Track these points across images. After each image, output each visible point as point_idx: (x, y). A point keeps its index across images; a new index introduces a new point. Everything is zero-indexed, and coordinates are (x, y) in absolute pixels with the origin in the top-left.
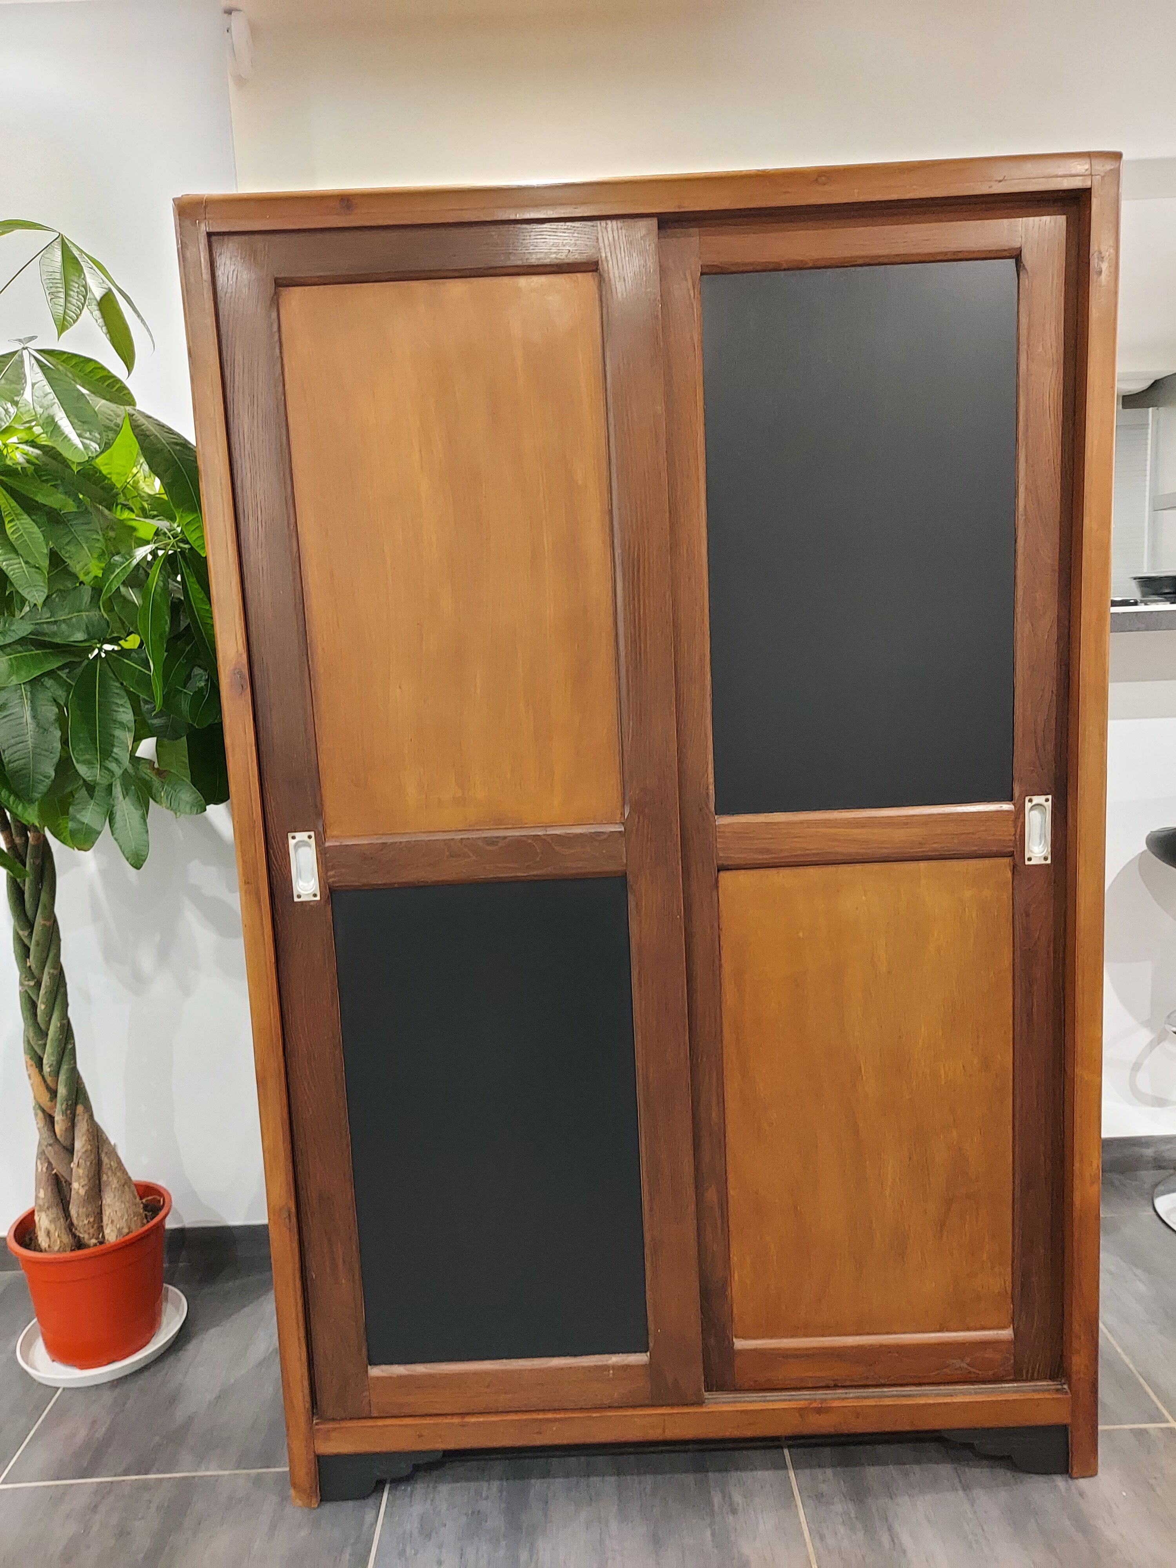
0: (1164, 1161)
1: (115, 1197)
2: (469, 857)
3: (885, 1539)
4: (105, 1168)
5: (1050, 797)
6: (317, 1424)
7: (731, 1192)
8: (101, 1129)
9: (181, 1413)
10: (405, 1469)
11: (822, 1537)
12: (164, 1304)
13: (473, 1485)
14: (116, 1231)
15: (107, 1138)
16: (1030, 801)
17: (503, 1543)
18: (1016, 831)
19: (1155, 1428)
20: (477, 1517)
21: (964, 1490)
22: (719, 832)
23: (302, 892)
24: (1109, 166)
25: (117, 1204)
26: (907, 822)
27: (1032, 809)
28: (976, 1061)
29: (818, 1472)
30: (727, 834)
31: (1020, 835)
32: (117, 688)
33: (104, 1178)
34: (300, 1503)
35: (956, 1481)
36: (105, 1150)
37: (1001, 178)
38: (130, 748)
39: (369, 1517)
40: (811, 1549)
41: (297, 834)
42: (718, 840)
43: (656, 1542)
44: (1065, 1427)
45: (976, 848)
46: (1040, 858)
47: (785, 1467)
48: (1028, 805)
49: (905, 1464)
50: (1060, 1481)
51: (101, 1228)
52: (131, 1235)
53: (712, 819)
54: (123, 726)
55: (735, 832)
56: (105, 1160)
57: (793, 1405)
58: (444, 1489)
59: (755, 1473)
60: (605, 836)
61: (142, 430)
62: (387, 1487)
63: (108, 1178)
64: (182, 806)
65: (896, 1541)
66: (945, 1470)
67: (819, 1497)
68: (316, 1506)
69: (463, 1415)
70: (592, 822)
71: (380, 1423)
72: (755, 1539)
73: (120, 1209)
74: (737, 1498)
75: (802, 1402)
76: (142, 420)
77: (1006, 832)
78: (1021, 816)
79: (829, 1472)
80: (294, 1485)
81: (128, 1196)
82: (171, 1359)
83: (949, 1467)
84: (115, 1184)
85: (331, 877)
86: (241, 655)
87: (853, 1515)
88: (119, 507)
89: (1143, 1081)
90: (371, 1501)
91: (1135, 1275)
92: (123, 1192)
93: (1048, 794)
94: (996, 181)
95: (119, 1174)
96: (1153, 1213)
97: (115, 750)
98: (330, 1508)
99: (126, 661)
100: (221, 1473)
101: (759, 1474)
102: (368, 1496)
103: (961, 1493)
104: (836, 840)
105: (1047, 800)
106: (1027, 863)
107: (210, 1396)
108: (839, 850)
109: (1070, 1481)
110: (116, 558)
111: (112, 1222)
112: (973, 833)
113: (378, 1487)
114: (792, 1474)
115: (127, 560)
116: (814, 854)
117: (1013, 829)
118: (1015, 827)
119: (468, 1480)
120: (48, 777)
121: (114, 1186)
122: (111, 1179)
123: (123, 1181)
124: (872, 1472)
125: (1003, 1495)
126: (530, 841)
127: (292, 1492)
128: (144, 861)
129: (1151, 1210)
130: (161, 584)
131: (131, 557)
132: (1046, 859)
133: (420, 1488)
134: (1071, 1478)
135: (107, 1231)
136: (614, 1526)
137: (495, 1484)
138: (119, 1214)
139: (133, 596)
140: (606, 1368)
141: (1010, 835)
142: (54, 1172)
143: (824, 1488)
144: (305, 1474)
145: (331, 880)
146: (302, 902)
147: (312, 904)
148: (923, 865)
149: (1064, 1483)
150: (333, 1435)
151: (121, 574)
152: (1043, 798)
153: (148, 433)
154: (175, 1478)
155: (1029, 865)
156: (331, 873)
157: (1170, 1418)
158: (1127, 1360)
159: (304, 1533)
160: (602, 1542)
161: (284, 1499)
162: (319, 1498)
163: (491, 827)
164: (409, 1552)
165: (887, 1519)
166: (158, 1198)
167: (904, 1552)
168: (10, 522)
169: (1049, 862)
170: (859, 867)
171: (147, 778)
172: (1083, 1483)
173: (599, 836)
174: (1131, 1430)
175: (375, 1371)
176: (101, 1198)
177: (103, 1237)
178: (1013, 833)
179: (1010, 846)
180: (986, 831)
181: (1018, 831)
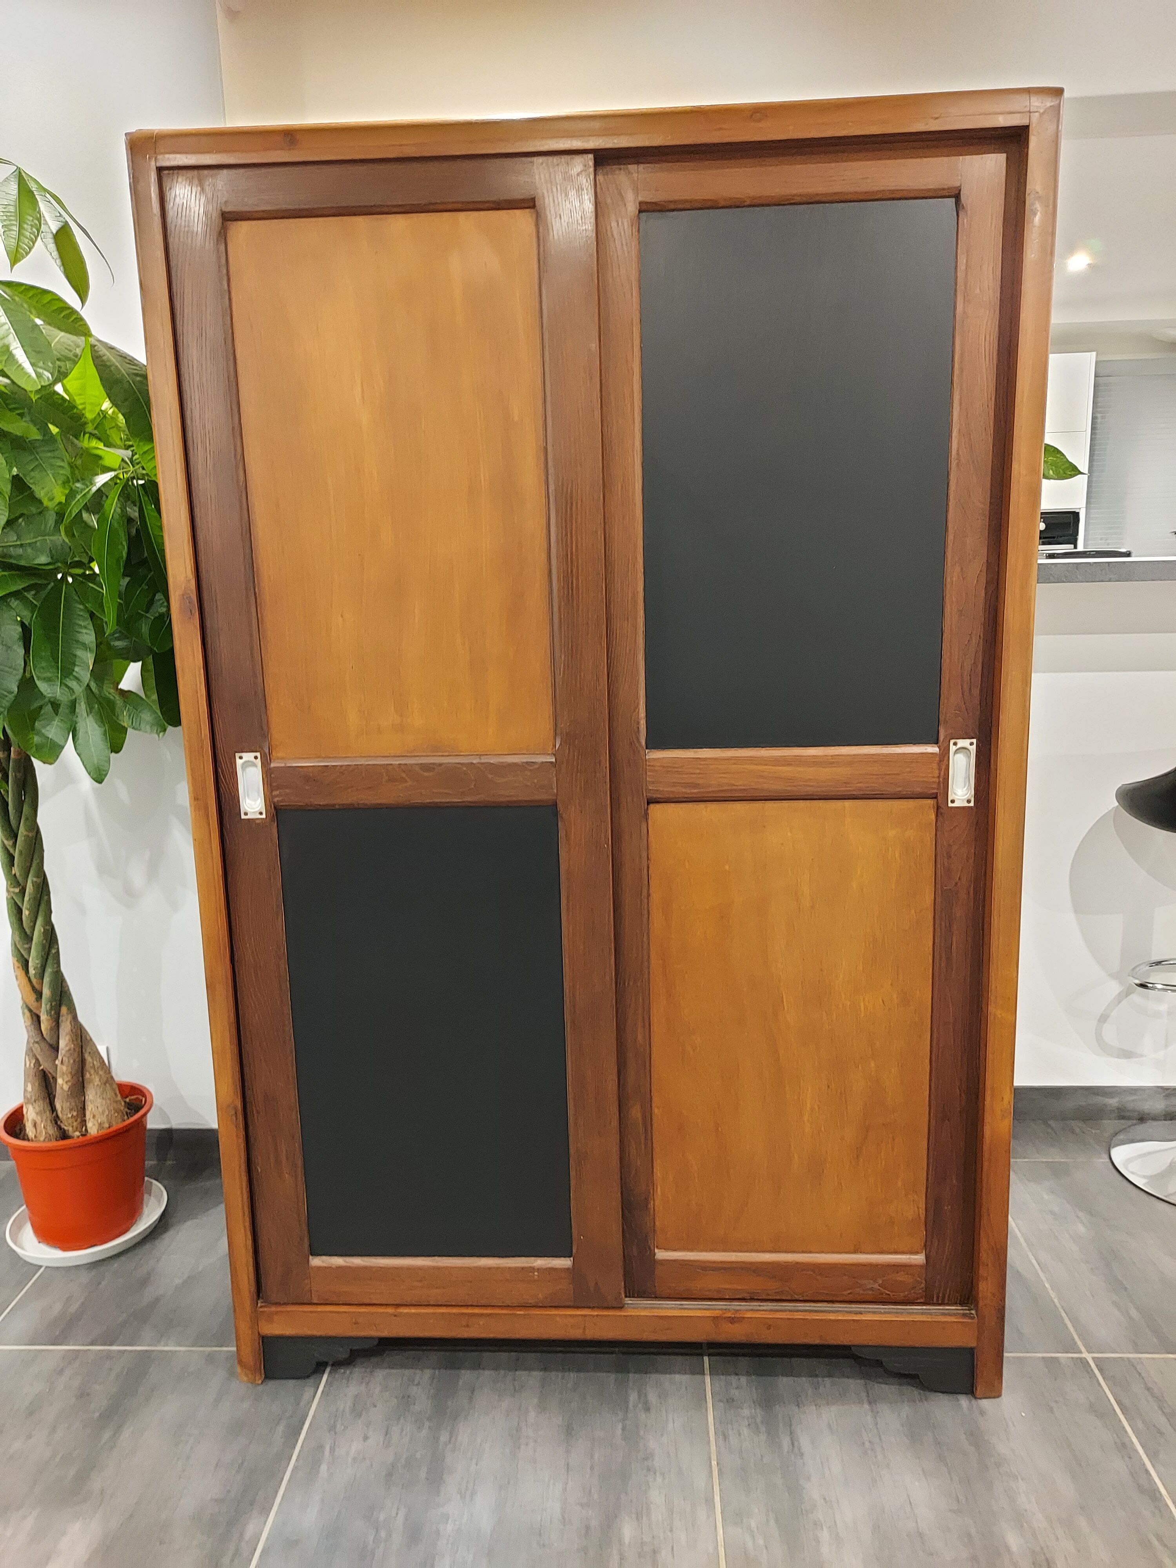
0: (1128, 1111)
1: (96, 1094)
2: (406, 781)
3: (786, 1442)
4: (88, 1066)
5: (974, 741)
6: (261, 1307)
7: (656, 1111)
8: (85, 1030)
9: (150, 1293)
10: (343, 1354)
11: (725, 1437)
12: (146, 1196)
13: (407, 1372)
14: (97, 1125)
15: (91, 1039)
16: (955, 744)
17: (427, 1424)
18: (940, 774)
19: (1068, 1358)
20: (406, 1400)
21: (870, 1403)
22: (649, 766)
23: (249, 810)
24: (1049, 102)
25: (99, 1100)
26: (832, 762)
27: (956, 752)
28: (895, 996)
29: (733, 1379)
30: (657, 768)
31: (944, 779)
32: (81, 610)
33: (87, 1075)
34: (245, 1379)
35: (864, 1394)
36: (88, 1050)
37: (936, 116)
38: (91, 668)
39: (307, 1395)
40: (713, 1447)
41: (244, 755)
42: (648, 773)
43: (569, 1431)
44: (971, 1351)
45: (900, 789)
46: (963, 800)
47: (703, 1374)
48: (953, 748)
49: (817, 1376)
50: (964, 1401)
51: (84, 1122)
52: (112, 1129)
53: (642, 753)
54: (85, 646)
55: (664, 767)
56: (88, 1059)
57: (708, 1313)
58: (380, 1374)
59: (673, 1376)
60: (537, 766)
61: (103, 361)
62: (328, 1370)
63: (91, 1075)
64: (143, 726)
65: (796, 1444)
66: (855, 1384)
67: (730, 1402)
68: (260, 1382)
69: (398, 1306)
70: (524, 752)
71: (320, 1309)
72: (662, 1435)
73: (102, 1105)
74: (652, 1398)
75: (717, 1311)
76: (103, 351)
77: (929, 774)
78: (946, 758)
79: (743, 1379)
80: (240, 1362)
81: (109, 1094)
82: (148, 1246)
83: (860, 1382)
84: (97, 1081)
85: (277, 796)
86: (189, 581)
87: (759, 1420)
88: (87, 436)
89: (1110, 1033)
90: (311, 1381)
91: (1078, 1217)
92: (104, 1090)
93: (973, 738)
94: (932, 118)
95: (101, 1073)
96: (1108, 1160)
97: (76, 669)
98: (272, 1384)
99: (91, 585)
100: (178, 1348)
101: (677, 1377)
102: (308, 1377)
103: (866, 1406)
104: (762, 777)
105: (972, 744)
106: (950, 805)
107: (178, 1281)
108: (765, 786)
109: (974, 1401)
110: (78, 485)
111: (94, 1117)
112: (898, 774)
113: (319, 1368)
114: (708, 1379)
115: (87, 487)
116: (741, 790)
117: (937, 772)
118: (940, 770)
119: (403, 1366)
120: (11, 693)
121: (96, 1084)
122: (93, 1076)
123: (105, 1079)
124: (784, 1382)
125: (906, 1410)
126: (465, 769)
127: (238, 1369)
128: (106, 775)
129: (1106, 1156)
130: (119, 510)
131: (91, 484)
132: (969, 801)
133: (357, 1372)
134: (976, 1398)
135: (89, 1125)
136: (532, 1414)
137: (428, 1373)
138: (100, 1110)
139: (93, 520)
140: (532, 1269)
141: (934, 777)
142: (41, 1068)
143: (735, 1393)
144: (249, 1353)
145: (276, 800)
146: (249, 820)
147: (257, 821)
148: (847, 803)
149: (968, 1402)
150: (276, 1318)
151: (81, 501)
152: (968, 741)
153: (108, 364)
154: (136, 1351)
155: (952, 807)
156: (276, 793)
157: (1083, 1349)
158: (1053, 1294)
159: (246, 1405)
160: (518, 1429)
161: (232, 1374)
162: (263, 1376)
163: (429, 754)
164: (339, 1427)
165: (791, 1425)
166: (140, 1097)
167: (802, 1455)
169: (972, 804)
170: (785, 804)
171: (112, 697)
172: (985, 1403)
173: (531, 766)
174: (1043, 1358)
175: (316, 1261)
176: (84, 1095)
177: (86, 1130)
178: (937, 775)
179: (933, 789)
180: (910, 772)
181: (942, 773)
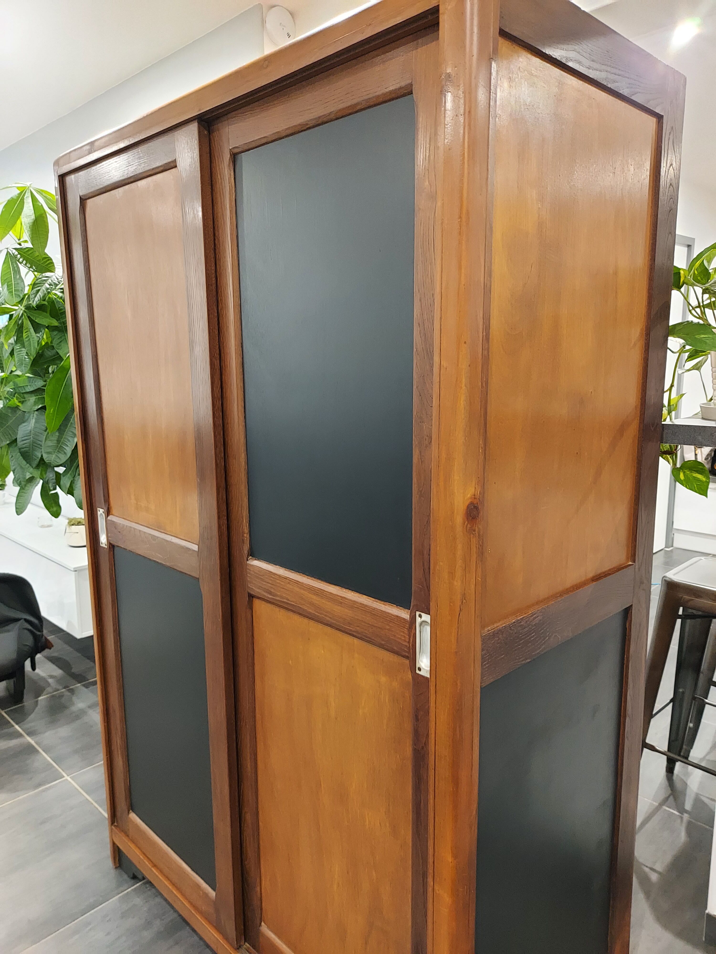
6: (115, 826)
16: (420, 616)
17: (136, 948)
20: (147, 925)
22: (250, 568)
23: (102, 541)
26: (341, 602)
27: (421, 624)
28: (388, 824)
31: (413, 645)
41: (100, 509)
42: (248, 575)
46: (426, 671)
48: (418, 620)
53: (248, 559)
55: (254, 571)
60: (191, 551)
68: (115, 867)
71: (132, 844)
77: (403, 638)
78: (414, 628)
85: (110, 537)
90: (131, 882)
98: (117, 873)
102: (132, 879)
104: (303, 599)
105: (428, 620)
106: (418, 671)
108: (305, 607)
112: (381, 629)
117: (407, 637)
118: (409, 636)
120: (38, 458)
126: (165, 543)
141: (405, 641)
145: (110, 539)
146: (102, 547)
147: (105, 549)
150: (118, 837)
152: (430, 617)
155: (418, 674)
156: (109, 535)
159: (99, 876)
162: (118, 864)
164: (107, 919)
168: (26, 332)
175: (133, 816)
178: (407, 640)
179: (405, 651)
180: (389, 630)
181: (411, 640)
